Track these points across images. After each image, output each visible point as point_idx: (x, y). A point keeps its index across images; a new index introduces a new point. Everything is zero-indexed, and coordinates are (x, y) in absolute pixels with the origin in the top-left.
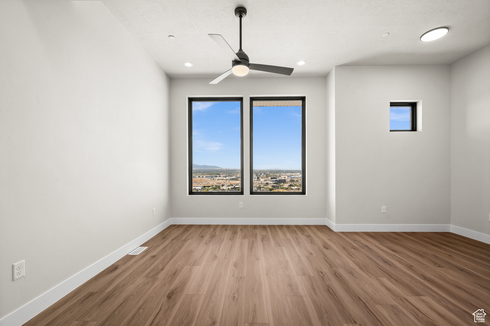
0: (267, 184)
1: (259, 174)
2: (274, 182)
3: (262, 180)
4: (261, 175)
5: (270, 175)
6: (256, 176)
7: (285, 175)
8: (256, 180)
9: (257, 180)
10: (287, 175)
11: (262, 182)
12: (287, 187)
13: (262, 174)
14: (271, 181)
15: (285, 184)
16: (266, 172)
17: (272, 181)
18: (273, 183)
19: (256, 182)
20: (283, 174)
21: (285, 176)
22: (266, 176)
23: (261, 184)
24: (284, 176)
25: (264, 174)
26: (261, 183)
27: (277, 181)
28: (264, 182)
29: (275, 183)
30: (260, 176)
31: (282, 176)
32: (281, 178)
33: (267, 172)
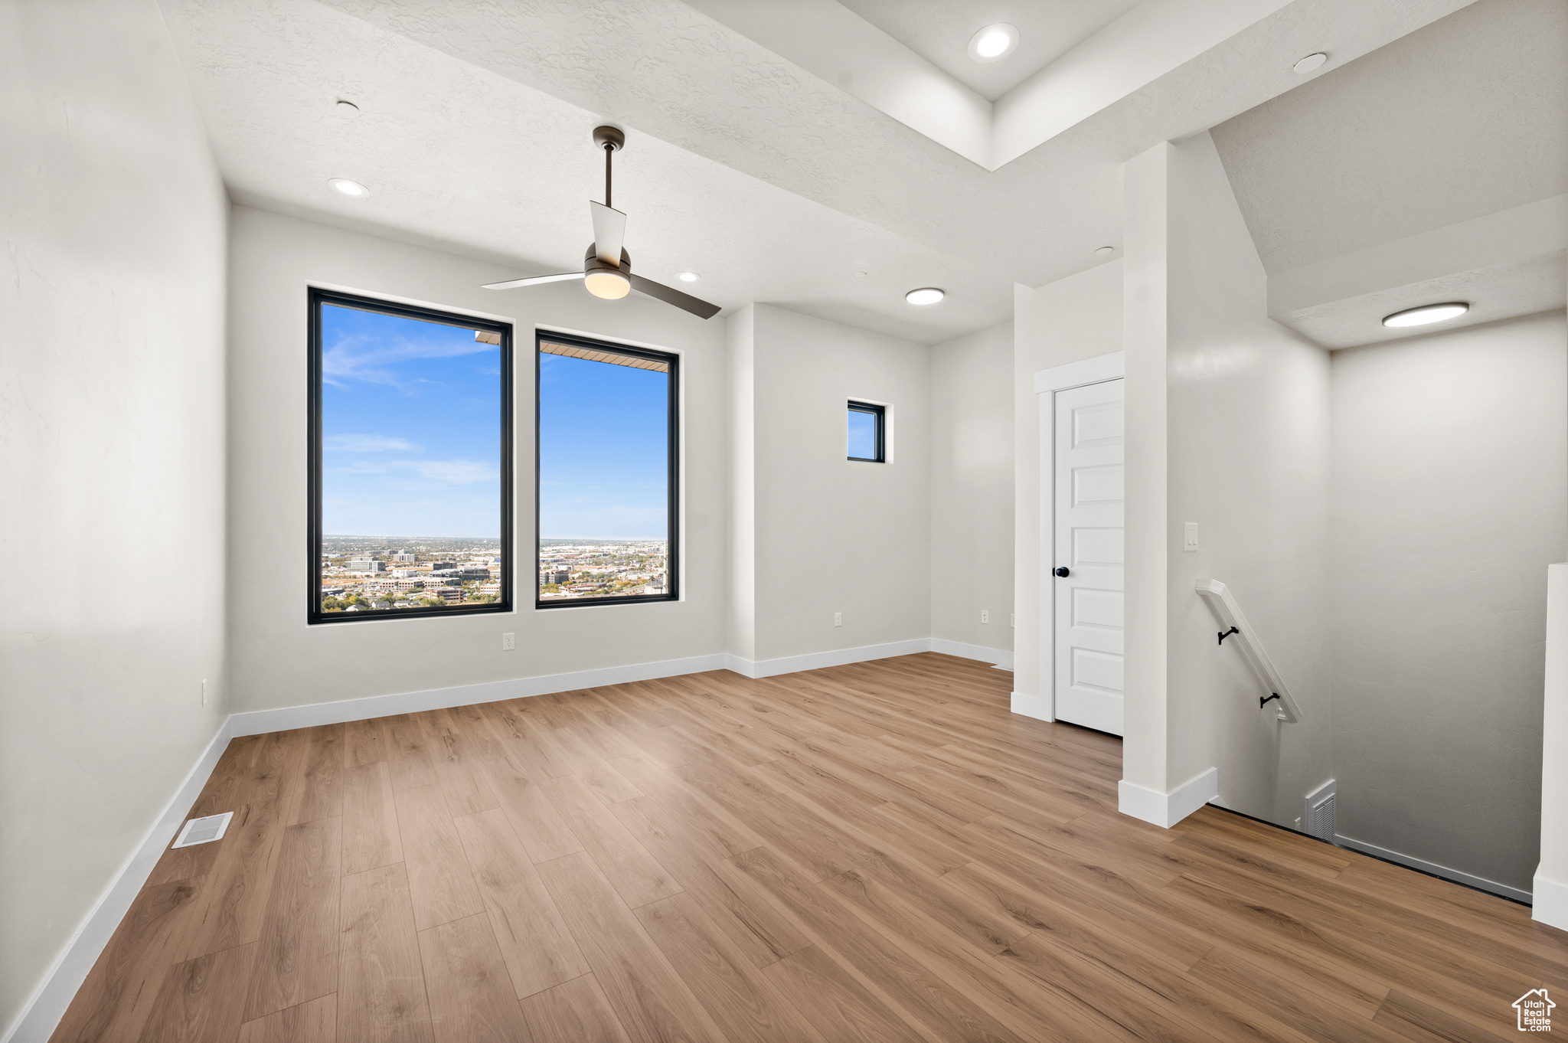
0: (418, 586)
1: (386, 553)
2: (445, 579)
3: (400, 575)
4: (396, 558)
5: (432, 555)
6: (374, 559)
7: (485, 555)
8: (373, 574)
9: (377, 575)
10: (492, 555)
11: (397, 580)
12: (494, 593)
13: (397, 553)
14: (434, 576)
15: (488, 585)
16: (413, 545)
17: (438, 576)
18: (442, 582)
19: (373, 580)
20: (481, 553)
21: (487, 559)
22: (416, 559)
23: (395, 587)
24: (481, 559)
25: (406, 552)
26: (397, 584)
27: (460, 577)
28: (407, 581)
29: (448, 583)
30: (389, 558)
31: (476, 558)
32: (472, 565)
33: (418, 544)
